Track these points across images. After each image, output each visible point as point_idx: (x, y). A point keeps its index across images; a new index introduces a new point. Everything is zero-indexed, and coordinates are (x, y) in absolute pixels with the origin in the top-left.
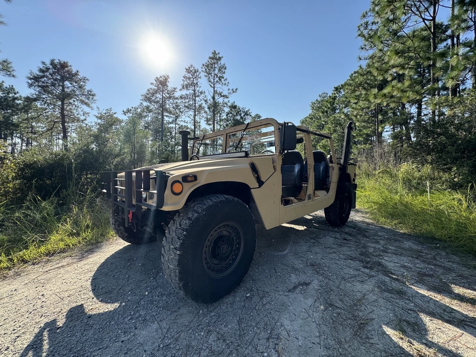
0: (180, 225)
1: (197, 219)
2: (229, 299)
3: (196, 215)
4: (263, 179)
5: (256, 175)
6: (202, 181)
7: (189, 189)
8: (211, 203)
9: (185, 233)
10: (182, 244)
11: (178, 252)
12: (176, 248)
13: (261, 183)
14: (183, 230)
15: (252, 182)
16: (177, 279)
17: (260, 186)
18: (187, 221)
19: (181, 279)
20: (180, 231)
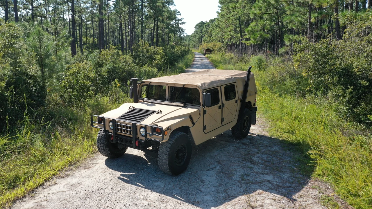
0: (166, 146)
1: (173, 144)
2: (183, 174)
3: (172, 142)
4: (195, 122)
5: (192, 121)
6: (173, 129)
7: (169, 133)
8: (177, 137)
9: (169, 149)
10: (169, 153)
11: (168, 156)
12: (166, 155)
13: (194, 124)
14: (168, 148)
15: (189, 124)
16: (167, 165)
17: (193, 125)
18: (169, 145)
19: (169, 165)
20: (167, 148)
